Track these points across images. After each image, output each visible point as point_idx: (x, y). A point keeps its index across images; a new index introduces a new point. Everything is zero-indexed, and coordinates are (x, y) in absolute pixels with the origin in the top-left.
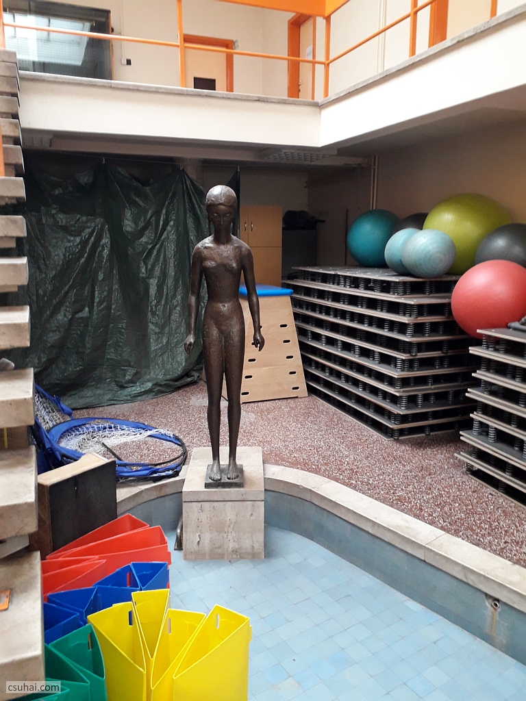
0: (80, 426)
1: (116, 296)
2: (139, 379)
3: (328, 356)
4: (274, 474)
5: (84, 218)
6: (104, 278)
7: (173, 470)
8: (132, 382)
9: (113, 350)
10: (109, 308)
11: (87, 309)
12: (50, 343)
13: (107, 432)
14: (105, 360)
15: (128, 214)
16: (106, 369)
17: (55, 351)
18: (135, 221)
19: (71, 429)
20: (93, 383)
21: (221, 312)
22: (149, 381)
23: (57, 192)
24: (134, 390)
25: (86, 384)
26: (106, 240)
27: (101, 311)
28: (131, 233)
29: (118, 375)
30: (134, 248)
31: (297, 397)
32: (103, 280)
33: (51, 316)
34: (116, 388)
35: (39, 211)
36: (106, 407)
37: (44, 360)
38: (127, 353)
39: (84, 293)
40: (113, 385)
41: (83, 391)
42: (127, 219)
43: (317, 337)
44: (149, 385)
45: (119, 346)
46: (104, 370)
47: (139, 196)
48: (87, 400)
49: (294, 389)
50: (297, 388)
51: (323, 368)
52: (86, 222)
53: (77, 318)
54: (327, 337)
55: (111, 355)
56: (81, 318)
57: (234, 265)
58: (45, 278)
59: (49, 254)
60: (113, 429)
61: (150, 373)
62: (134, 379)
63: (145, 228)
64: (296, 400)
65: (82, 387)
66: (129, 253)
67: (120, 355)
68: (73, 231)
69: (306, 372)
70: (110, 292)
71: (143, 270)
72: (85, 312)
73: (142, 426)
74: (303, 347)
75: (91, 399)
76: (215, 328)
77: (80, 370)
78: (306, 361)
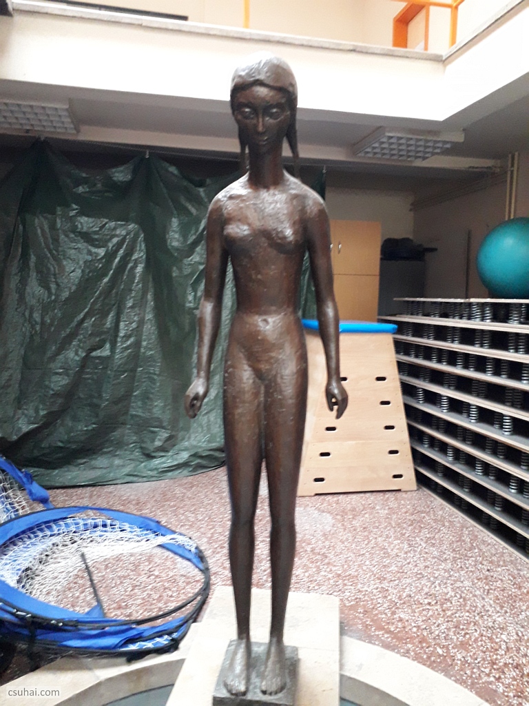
0: (55, 521)
1: (150, 329)
2: (174, 445)
3: (451, 429)
4: (360, 667)
5: (113, 224)
6: (134, 304)
7: (170, 634)
8: (163, 449)
9: (139, 403)
10: (137, 344)
11: (108, 346)
12: (53, 390)
13: (99, 533)
14: (129, 417)
15: (175, 222)
16: (129, 429)
17: (60, 401)
18: (184, 234)
19: (38, 525)
20: (111, 449)
21: (258, 333)
22: (186, 449)
23: (81, 189)
24: (164, 463)
25: (101, 449)
26: (139, 254)
27: (127, 348)
28: (177, 249)
29: (145, 440)
30: (180, 269)
31: (399, 490)
32: (132, 307)
33: (58, 352)
34: (142, 457)
35: (54, 213)
36: (119, 486)
37: (42, 413)
38: (159, 408)
39: (105, 324)
40: (137, 454)
41: (96, 459)
42: (173, 231)
43: (432, 398)
44: (185, 456)
45: (148, 398)
46: (127, 431)
47: (190, 200)
48: (98, 473)
49: (395, 476)
50: (400, 476)
51: (443, 448)
52: (115, 229)
53: (92, 357)
54: (451, 400)
55: (136, 409)
56: (99, 358)
57: (289, 232)
58: (55, 301)
59: (62, 268)
60: (109, 528)
61: (189, 438)
62: (165, 445)
63: (195, 243)
64: (399, 494)
65: (94, 453)
66: (174, 275)
67: (150, 411)
68: (97, 240)
69: (414, 452)
70: (141, 323)
71: (190, 298)
72: (105, 352)
73: (153, 525)
74: (410, 412)
75: (104, 471)
76: (246, 367)
77: (94, 429)
78: (415, 435)
